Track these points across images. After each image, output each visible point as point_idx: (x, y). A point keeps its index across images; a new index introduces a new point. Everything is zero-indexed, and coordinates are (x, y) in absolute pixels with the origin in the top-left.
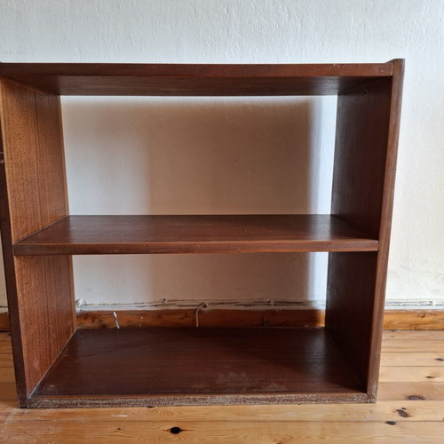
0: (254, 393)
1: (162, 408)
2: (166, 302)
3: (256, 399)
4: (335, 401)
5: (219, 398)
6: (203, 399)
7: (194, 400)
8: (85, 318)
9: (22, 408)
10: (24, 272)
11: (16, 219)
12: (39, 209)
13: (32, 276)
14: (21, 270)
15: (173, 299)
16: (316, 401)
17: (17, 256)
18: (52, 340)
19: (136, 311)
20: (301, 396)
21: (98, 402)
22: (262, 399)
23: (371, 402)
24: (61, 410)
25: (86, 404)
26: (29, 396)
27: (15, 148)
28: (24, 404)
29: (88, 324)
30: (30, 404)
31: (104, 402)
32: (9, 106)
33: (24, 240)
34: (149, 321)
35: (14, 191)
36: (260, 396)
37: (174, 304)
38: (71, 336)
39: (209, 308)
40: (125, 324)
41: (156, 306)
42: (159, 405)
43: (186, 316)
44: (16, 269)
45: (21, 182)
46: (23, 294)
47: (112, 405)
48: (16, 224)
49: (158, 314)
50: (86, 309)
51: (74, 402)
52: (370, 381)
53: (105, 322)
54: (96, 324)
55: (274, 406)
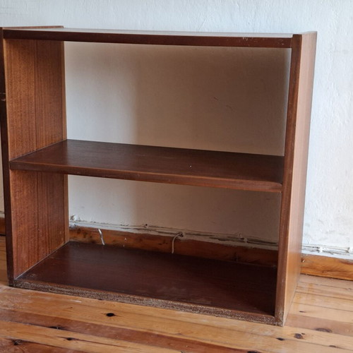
0: (181, 301)
1: (109, 302)
2: (147, 227)
3: (182, 306)
4: (248, 318)
5: (152, 301)
6: (141, 300)
7: (134, 299)
8: (78, 233)
9: (10, 286)
10: (17, 182)
11: (13, 142)
12: (34, 134)
13: (25, 186)
14: (15, 180)
15: (154, 225)
16: (231, 316)
17: (12, 170)
18: (40, 242)
19: (121, 232)
20: (218, 309)
21: (63, 289)
22: (187, 307)
23: (278, 325)
24: (37, 292)
25: (54, 290)
26: (16, 278)
27: (16, 89)
28: (12, 283)
29: (80, 238)
30: (16, 283)
31: (67, 290)
32: (12, 58)
33: (19, 158)
34: (131, 242)
35: (13, 121)
36: (185, 305)
37: (155, 230)
38: (62, 244)
39: (185, 237)
40: (110, 242)
41: (138, 229)
42: (107, 299)
43: (164, 243)
44: (11, 179)
45: (19, 114)
46: (15, 199)
47: (73, 294)
48: (13, 146)
49: (140, 238)
50: (79, 225)
51: (46, 287)
52: (277, 306)
53: (95, 238)
54: (87, 239)
55: (196, 315)
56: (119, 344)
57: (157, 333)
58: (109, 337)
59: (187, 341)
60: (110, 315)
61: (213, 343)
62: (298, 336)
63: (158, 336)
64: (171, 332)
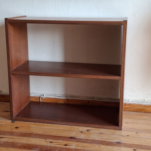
56: (21, 138)
57: (35, 133)
58: (17, 136)
59: (47, 135)
60: (16, 128)
61: (56, 135)
62: (88, 130)
63: (36, 134)
64: (40, 132)
